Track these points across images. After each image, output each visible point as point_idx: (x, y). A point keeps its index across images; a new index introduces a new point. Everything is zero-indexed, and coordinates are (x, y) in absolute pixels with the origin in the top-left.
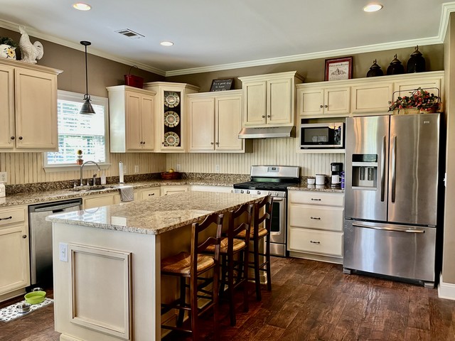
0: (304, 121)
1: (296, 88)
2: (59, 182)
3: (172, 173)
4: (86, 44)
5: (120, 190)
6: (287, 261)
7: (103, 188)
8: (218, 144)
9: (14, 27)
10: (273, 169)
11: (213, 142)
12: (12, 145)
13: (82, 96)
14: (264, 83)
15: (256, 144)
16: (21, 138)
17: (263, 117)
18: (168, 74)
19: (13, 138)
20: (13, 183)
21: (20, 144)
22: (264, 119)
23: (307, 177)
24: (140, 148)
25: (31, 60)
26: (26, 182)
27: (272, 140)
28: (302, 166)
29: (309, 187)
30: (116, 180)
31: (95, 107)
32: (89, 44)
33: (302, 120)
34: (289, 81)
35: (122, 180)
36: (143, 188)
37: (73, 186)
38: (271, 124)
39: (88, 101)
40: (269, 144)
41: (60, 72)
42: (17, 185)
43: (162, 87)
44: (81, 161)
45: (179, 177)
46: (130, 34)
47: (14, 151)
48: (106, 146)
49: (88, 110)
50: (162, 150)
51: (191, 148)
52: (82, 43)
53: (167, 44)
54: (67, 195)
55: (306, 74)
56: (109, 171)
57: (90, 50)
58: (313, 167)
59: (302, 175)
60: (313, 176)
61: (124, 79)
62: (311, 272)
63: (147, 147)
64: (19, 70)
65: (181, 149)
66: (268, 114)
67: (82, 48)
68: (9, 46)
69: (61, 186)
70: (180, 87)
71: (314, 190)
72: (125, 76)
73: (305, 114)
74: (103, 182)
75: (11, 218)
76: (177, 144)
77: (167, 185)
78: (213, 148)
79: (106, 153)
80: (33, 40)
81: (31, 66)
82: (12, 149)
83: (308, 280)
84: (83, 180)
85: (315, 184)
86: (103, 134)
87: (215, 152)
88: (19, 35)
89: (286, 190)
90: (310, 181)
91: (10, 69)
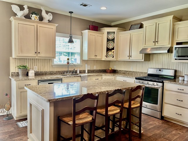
0: (178, 44)
1: (174, 25)
2: (58, 71)
3: (110, 70)
4: (71, 12)
5: (81, 76)
6: (161, 122)
7: (77, 75)
8: (131, 56)
9: (39, 7)
10: (159, 70)
11: (129, 55)
12: (35, 55)
13: (69, 35)
14: (155, 24)
15: (152, 57)
16: (39, 53)
17: (154, 42)
18: (113, 24)
19: (36, 53)
20: (39, 71)
21: (39, 55)
22: (154, 43)
23: (180, 76)
24: (95, 58)
25: (46, 21)
26: (45, 71)
27: (160, 54)
28: (177, 69)
29: (180, 82)
30: (84, 72)
31: (74, 40)
32: (72, 12)
33: (176, 43)
34: (169, 21)
35: (86, 72)
36: (92, 76)
37: (64, 73)
38: (158, 45)
39: (71, 37)
40: (158, 56)
41: (57, 25)
42: (41, 72)
43: (106, 30)
44: (68, 63)
45: (114, 72)
46: (85, 5)
47: (37, 58)
48: (80, 57)
49: (71, 41)
50: (105, 59)
51: (119, 58)
52: (70, 12)
53: (104, 8)
54: (55, 77)
55: (182, 17)
56: (82, 68)
57: (73, 15)
58: (184, 70)
59: (177, 74)
60: (183, 75)
61: (89, 27)
62: (172, 132)
63: (98, 58)
64: (39, 25)
65: (114, 59)
66: (157, 40)
67: (69, 15)
68: (35, 15)
69: (59, 73)
70: (115, 30)
71: (183, 84)
72: (89, 26)
73: (178, 39)
74: (78, 72)
75: (30, 85)
76: (113, 56)
77: (105, 75)
78: (128, 58)
79: (80, 60)
80: (47, 12)
81: (46, 23)
82: (36, 57)
83: (167, 136)
84: (69, 71)
85: (184, 80)
86: (79, 52)
87: (130, 60)
88: (41, 11)
89: (163, 83)
90: (180, 78)
91: (35, 24)
